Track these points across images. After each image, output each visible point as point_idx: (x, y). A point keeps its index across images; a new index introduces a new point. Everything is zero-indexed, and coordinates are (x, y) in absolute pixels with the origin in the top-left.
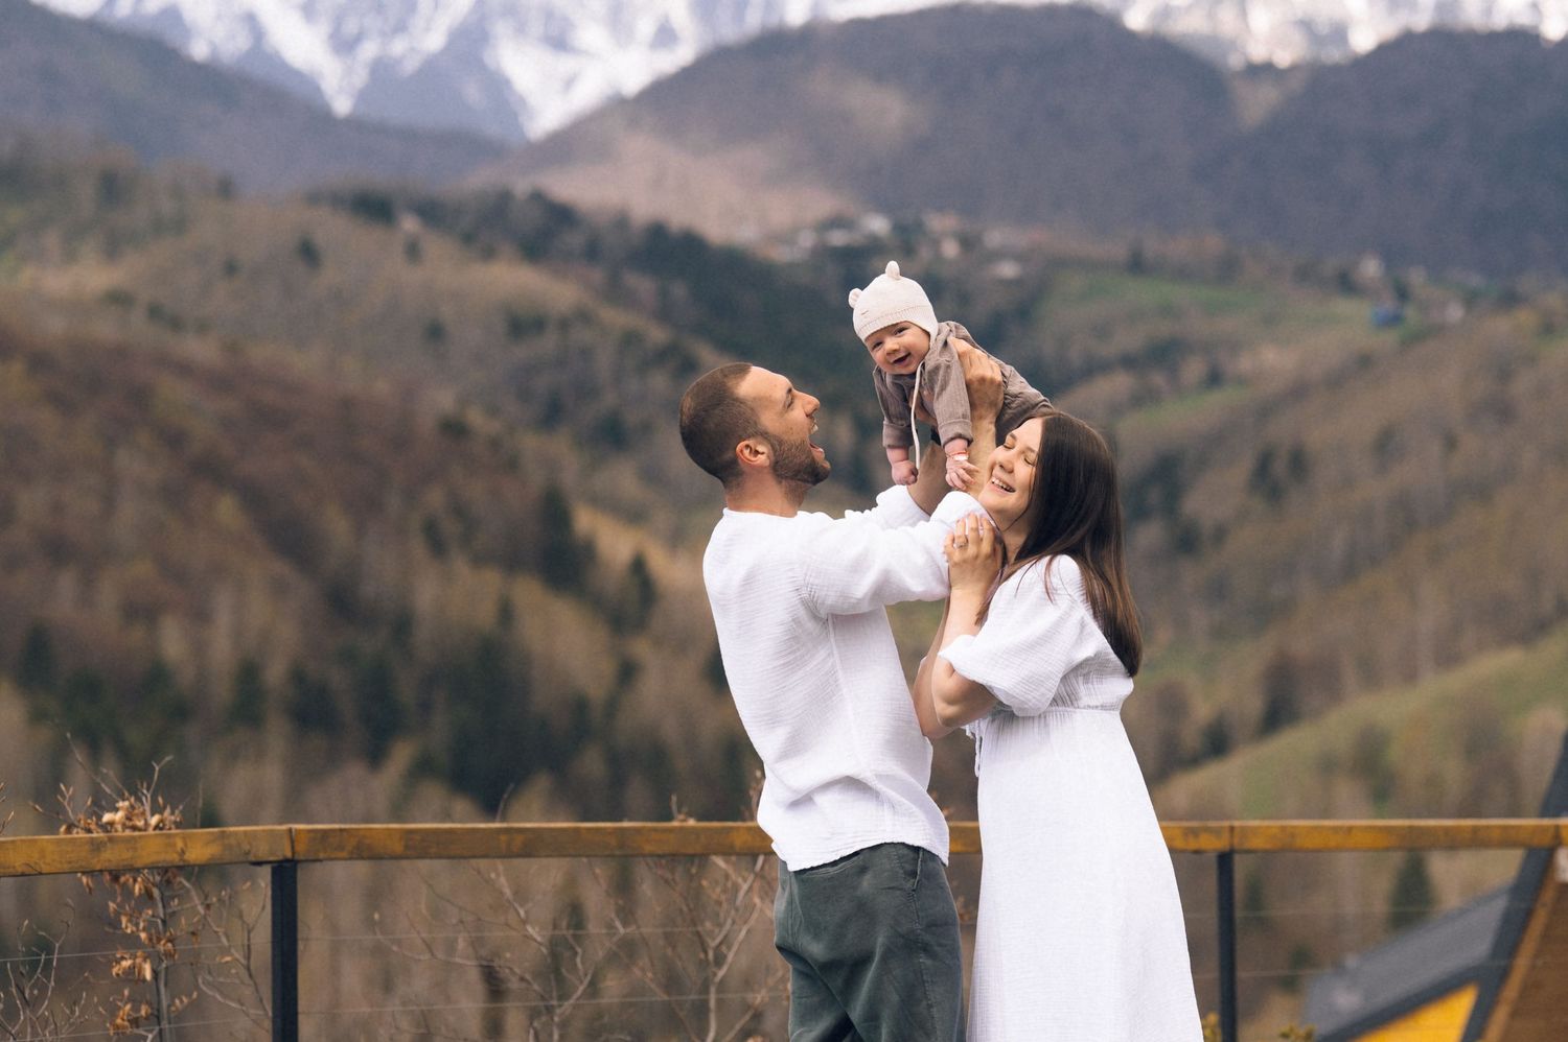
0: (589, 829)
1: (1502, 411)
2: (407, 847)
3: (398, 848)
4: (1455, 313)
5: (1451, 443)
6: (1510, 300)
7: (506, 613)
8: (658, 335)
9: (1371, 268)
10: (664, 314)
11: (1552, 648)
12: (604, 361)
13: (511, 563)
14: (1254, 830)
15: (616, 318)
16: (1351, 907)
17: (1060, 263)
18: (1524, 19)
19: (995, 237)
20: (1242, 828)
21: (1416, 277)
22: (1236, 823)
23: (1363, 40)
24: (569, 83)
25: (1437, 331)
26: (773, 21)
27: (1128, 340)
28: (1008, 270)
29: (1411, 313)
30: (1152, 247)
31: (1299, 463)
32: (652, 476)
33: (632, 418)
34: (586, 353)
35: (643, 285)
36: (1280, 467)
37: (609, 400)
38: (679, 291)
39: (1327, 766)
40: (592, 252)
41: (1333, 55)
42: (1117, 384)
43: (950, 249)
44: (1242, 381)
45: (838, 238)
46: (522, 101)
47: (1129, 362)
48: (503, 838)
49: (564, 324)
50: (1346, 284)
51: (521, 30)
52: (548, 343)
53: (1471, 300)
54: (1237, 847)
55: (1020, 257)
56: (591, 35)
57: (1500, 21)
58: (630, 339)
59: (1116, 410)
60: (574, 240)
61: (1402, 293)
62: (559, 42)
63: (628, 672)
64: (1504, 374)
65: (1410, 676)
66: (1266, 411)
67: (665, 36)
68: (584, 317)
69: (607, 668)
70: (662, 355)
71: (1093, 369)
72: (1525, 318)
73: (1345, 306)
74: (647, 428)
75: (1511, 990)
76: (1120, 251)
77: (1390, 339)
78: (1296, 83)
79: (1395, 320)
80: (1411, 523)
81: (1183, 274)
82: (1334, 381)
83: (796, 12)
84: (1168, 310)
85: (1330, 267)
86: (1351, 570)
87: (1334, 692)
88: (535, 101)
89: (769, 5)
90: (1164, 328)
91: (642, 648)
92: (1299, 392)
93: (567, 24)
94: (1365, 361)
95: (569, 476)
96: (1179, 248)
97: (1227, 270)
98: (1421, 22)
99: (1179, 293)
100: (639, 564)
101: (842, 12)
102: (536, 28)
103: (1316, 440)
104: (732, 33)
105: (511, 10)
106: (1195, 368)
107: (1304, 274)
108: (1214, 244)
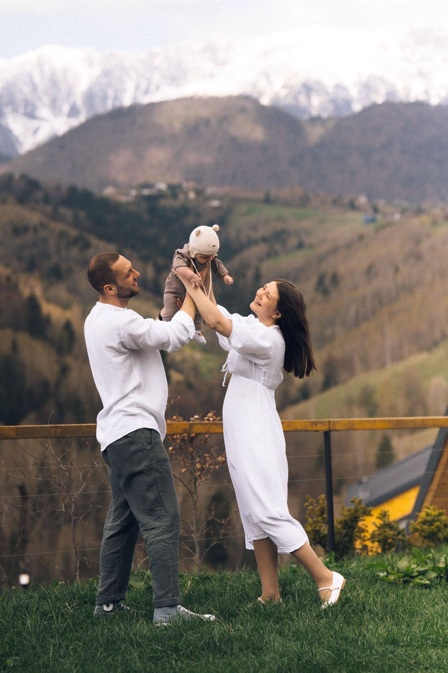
1: (418, 257)
2: (17, 435)
3: (13, 434)
4: (397, 217)
5: (397, 270)
6: (419, 212)
7: (15, 347)
8: (73, 233)
9: (362, 200)
10: (76, 224)
11: (440, 352)
12: (52, 244)
13: (16, 327)
14: (338, 422)
15: (57, 227)
16: (360, 460)
17: (237, 200)
18: (422, 97)
19: (209, 191)
20: (333, 421)
21: (381, 203)
22: (331, 420)
23: (357, 107)
24: (35, 131)
25: (390, 224)
26: (118, 104)
27: (264, 231)
28: (215, 203)
29: (379, 217)
30: (274, 193)
31: (335, 279)
32: (73, 290)
33: (64, 266)
34: (45, 241)
35: (67, 213)
36: (327, 282)
37: (54, 260)
38: (82, 214)
39: (350, 402)
40: (46, 200)
41: (346, 113)
42: (261, 249)
43: (192, 195)
44: (312, 246)
45: (146, 192)
46: (17, 139)
47: (265, 240)
48: (53, 430)
49: (35, 230)
50: (353, 206)
51: (15, 110)
52: (29, 237)
53: (403, 212)
54: (331, 429)
55: (220, 198)
56: (44, 112)
57: (412, 98)
58: (62, 234)
59: (261, 260)
60: (39, 195)
61: (376, 210)
62: (31, 115)
63: (64, 370)
64: (418, 242)
65: (383, 365)
66: (321, 259)
67: (74, 112)
68: (43, 226)
69: (56, 368)
70: (76, 241)
71: (251, 243)
72: (425, 219)
73: (352, 215)
74: (70, 271)
75: (434, 486)
76: (260, 195)
77: (371, 228)
78: (331, 125)
79: (373, 220)
80: (381, 303)
81: (286, 204)
82: (349, 246)
83: (127, 101)
84: (280, 219)
85: (346, 200)
86: (357, 323)
87: (352, 373)
88: (22, 138)
89: (116, 98)
90: (279, 226)
91: (70, 360)
92: (335, 250)
93: (34, 107)
94: (361, 238)
95: (38, 291)
96: (284, 193)
97: (304, 201)
98: (380, 99)
99: (286, 212)
100: (68, 326)
101: (145, 100)
102: (21, 110)
103: (342, 269)
104: (101, 110)
105: (11, 102)
106: (293, 241)
107: (335, 202)
108: (299, 191)
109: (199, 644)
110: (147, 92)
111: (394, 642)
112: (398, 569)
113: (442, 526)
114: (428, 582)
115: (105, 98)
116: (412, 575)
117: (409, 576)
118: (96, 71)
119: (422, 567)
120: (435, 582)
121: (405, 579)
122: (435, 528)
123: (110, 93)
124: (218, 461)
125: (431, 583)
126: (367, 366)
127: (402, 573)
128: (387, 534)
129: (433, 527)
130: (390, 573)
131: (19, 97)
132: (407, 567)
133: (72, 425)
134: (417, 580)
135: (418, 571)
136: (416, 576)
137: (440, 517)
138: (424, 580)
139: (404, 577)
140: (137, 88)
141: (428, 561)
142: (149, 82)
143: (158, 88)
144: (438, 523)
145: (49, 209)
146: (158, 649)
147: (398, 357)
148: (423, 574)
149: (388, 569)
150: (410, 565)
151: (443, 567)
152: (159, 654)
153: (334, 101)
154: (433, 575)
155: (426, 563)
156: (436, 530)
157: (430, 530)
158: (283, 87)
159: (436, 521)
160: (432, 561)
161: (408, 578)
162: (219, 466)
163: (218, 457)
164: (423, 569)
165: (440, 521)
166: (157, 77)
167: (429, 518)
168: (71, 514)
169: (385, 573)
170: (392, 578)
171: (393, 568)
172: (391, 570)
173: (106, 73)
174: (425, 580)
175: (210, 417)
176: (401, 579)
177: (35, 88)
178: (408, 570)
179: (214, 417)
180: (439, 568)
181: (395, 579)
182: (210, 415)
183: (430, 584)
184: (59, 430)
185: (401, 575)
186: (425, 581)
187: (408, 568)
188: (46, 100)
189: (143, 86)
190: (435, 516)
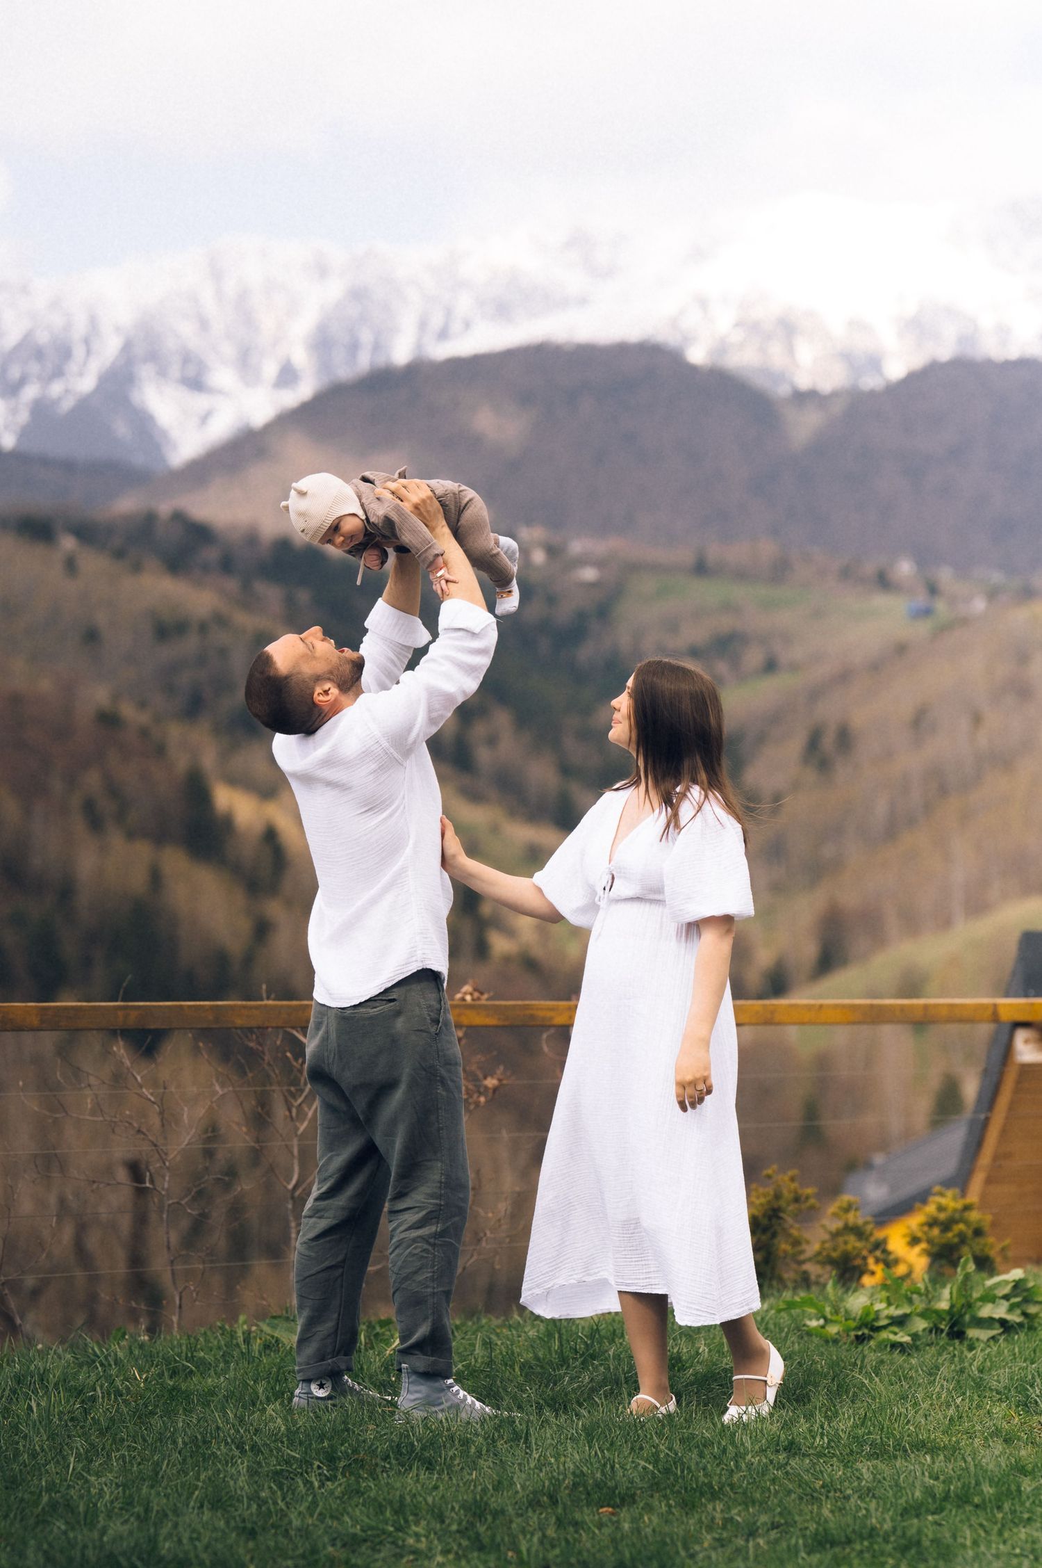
0: (189, 1007)
1: (1023, 692)
2: (41, 1021)
3: (36, 1022)
4: (979, 605)
5: (977, 719)
6: (1028, 594)
7: (156, 878)
9: (905, 568)
13: (160, 837)
16: (895, 1124)
17: (633, 568)
18: (1034, 349)
19: (577, 547)
21: (945, 575)
23: (896, 370)
24: (205, 419)
25: (963, 621)
26: (381, 361)
27: (694, 633)
28: (589, 574)
29: (941, 606)
30: (714, 552)
31: (845, 739)
34: (223, 652)
35: (271, 593)
36: (828, 741)
38: (305, 598)
40: (227, 564)
41: (871, 382)
43: (539, 557)
44: (794, 667)
46: (164, 434)
47: (694, 652)
49: (203, 628)
50: (884, 582)
51: (162, 373)
52: (190, 645)
53: (993, 594)
55: (599, 564)
56: (223, 376)
57: (1014, 351)
60: (211, 554)
61: (933, 590)
62: (196, 383)
63: (262, 929)
64: (1023, 659)
65: (945, 923)
66: (815, 694)
67: (287, 376)
68: (219, 621)
69: (245, 926)
72: (1039, 610)
73: (881, 601)
76: (685, 556)
77: (923, 628)
78: (837, 408)
79: (927, 612)
80: (943, 791)
81: (741, 575)
82: (875, 667)
83: (401, 353)
84: (728, 607)
85: (869, 568)
86: (891, 832)
87: (879, 939)
88: (175, 434)
89: (377, 347)
90: (725, 623)
91: (274, 909)
92: (844, 677)
93: (202, 367)
94: (901, 649)
95: (209, 760)
96: (736, 553)
97: (779, 571)
98: (945, 353)
99: (739, 593)
100: (271, 836)
101: (441, 351)
102: (175, 371)
103: (859, 718)
104: (345, 372)
105: (153, 356)
106: (753, 657)
107: (846, 574)
108: (767, 549)
109: (378, 1447)
110: (443, 335)
111: (792, 1448)
112: (847, 1311)
113: (970, 1233)
114: (907, 1339)
115: (354, 347)
116: (876, 1324)
117: (869, 1326)
118: (334, 290)
119: (897, 1307)
120: (924, 1340)
121: (860, 1333)
122: (954, 1236)
123: (366, 337)
124: (486, 1087)
125: (912, 1339)
126: (912, 924)
127: (854, 1319)
128: (849, 1247)
129: (950, 1235)
130: (832, 1321)
131: (171, 344)
132: (865, 1308)
133: (161, 1004)
134: (884, 1335)
135: (888, 1317)
136: (885, 1327)
137: (966, 1214)
138: (898, 1335)
139: (859, 1328)
140: (423, 325)
141: (915, 1296)
142: (449, 313)
143: (467, 325)
144: (961, 1226)
145: (232, 585)
146: (294, 1457)
147: (977, 906)
148: (900, 1322)
149: (824, 1310)
150: (872, 1304)
151: (944, 1311)
152: (294, 1467)
153: (847, 357)
154: (920, 1325)
155: (910, 1301)
156: (956, 1240)
157: (944, 1241)
158: (737, 325)
159: (957, 1222)
160: (924, 1298)
161: (866, 1331)
162: (486, 1097)
163: (485, 1078)
164: (899, 1312)
165: (966, 1223)
166: (464, 304)
167: (942, 1216)
168: (163, 1193)
169: (822, 1322)
170: (833, 1330)
171: (837, 1312)
172: (832, 1314)
173: (358, 294)
174: (901, 1334)
175: (465, 993)
176: (853, 1334)
177: (204, 325)
178: (868, 1314)
179: (476, 995)
180: (937, 1312)
181: (838, 1333)
182: (467, 988)
183: (911, 1342)
184: (134, 1014)
185: (852, 1324)
186: (902, 1337)
187: (867, 1311)
188: (228, 350)
189: (436, 321)
190: (955, 1210)
